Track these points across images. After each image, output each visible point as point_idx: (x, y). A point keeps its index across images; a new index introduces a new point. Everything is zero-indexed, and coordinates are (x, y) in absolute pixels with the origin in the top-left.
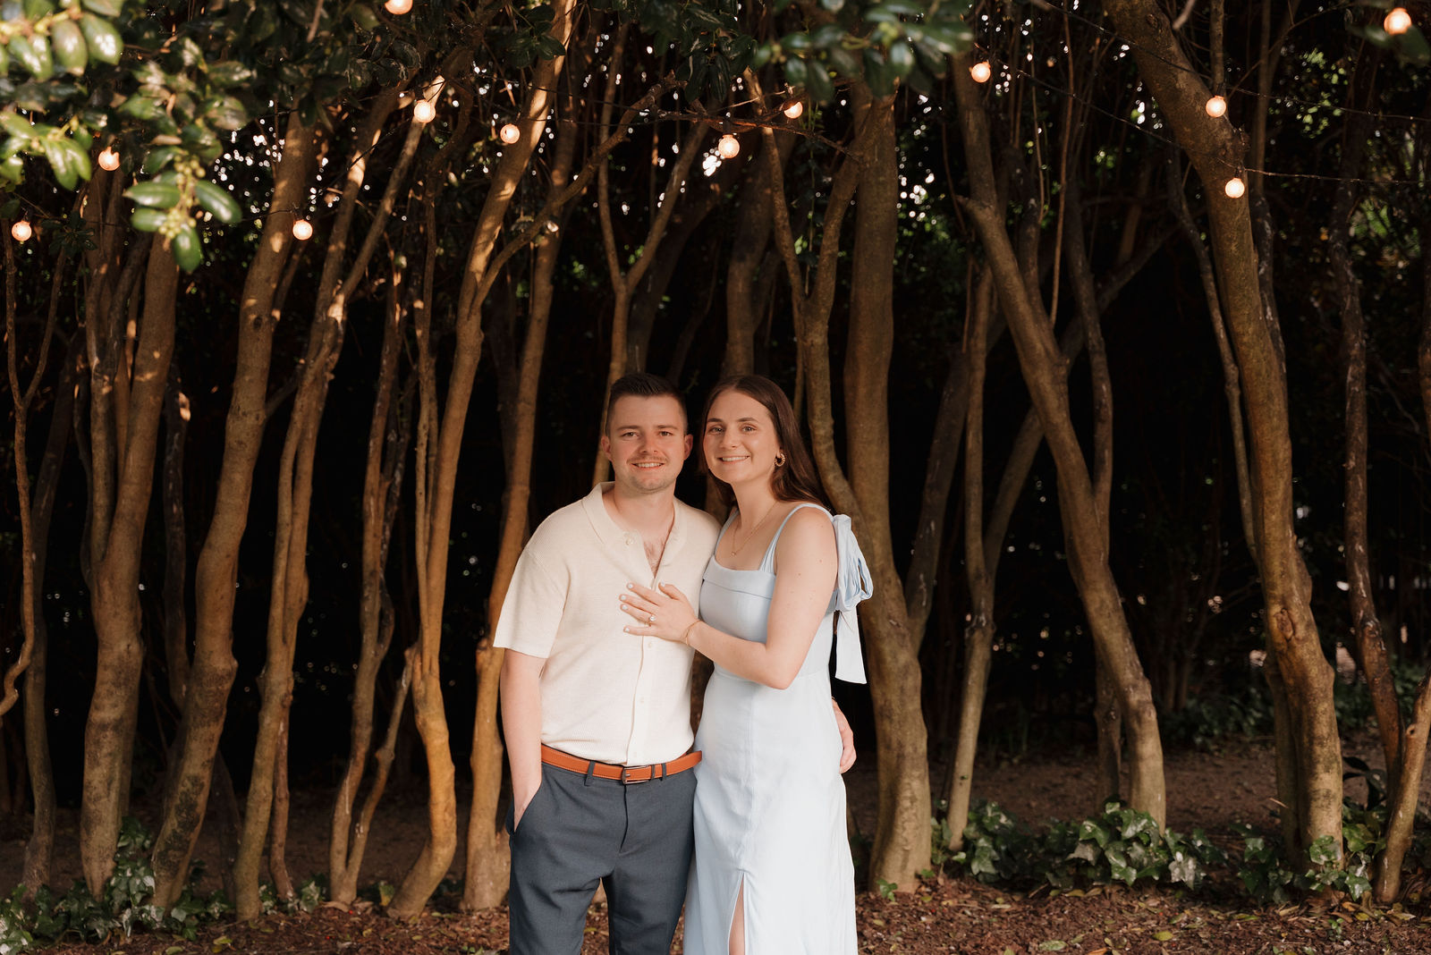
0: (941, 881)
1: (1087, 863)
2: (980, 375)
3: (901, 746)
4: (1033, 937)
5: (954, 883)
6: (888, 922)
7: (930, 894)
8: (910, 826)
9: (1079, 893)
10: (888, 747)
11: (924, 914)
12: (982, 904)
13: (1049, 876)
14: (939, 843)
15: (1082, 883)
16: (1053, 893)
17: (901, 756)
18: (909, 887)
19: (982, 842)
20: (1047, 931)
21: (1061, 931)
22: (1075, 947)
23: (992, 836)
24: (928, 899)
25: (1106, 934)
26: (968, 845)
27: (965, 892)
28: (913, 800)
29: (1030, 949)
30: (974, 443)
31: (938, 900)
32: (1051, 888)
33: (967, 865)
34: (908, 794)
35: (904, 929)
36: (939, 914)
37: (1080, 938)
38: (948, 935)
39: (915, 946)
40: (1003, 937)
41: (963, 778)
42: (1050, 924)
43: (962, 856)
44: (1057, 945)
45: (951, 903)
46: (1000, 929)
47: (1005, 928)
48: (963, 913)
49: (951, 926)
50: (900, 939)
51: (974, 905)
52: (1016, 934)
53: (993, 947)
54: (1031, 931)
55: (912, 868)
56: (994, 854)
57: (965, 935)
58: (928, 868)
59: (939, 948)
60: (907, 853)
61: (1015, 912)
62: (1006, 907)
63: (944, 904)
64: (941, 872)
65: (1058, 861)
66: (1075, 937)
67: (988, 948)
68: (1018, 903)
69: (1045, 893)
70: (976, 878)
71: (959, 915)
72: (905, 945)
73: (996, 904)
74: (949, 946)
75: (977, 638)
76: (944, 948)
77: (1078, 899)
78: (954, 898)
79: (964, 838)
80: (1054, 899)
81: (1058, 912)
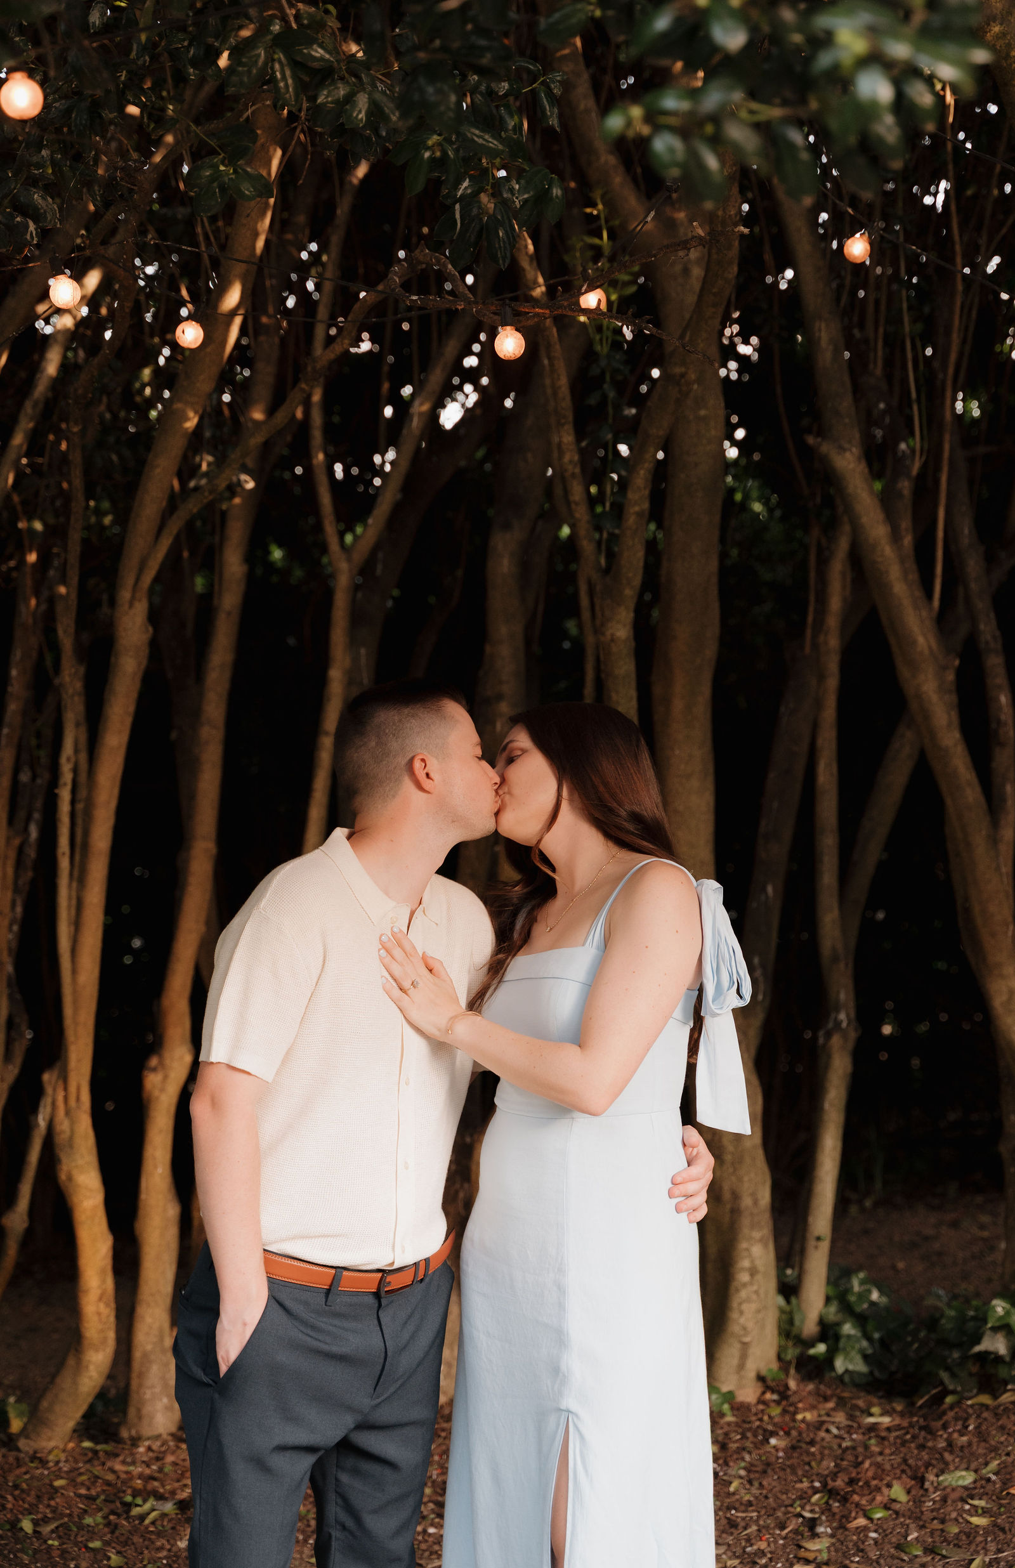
0: (792, 1384)
1: (998, 1359)
2: (832, 683)
4: (928, 1465)
5: (811, 1387)
7: (778, 1403)
8: (749, 1309)
9: (985, 1399)
10: (718, 1199)
11: (773, 1434)
12: (851, 1417)
13: (944, 1376)
14: (788, 1329)
15: (991, 1384)
16: (949, 1400)
18: (749, 1394)
19: (848, 1329)
20: (947, 1456)
21: (967, 1457)
22: (989, 1480)
23: (861, 1320)
24: (776, 1411)
26: (828, 1332)
27: (826, 1399)
28: (753, 1272)
29: (927, 1485)
31: (790, 1412)
32: (946, 1392)
33: (827, 1362)
34: (746, 1263)
35: (747, 1457)
36: (794, 1433)
37: (994, 1465)
38: (809, 1464)
39: (765, 1483)
40: (888, 1467)
41: (818, 1239)
42: (950, 1445)
43: (821, 1348)
44: (963, 1477)
45: (809, 1416)
46: (881, 1453)
47: (887, 1451)
48: (828, 1431)
49: (813, 1449)
50: (742, 1473)
51: (840, 1417)
52: (905, 1461)
53: (874, 1483)
54: (925, 1456)
55: (753, 1366)
56: (865, 1343)
57: (832, 1464)
58: (775, 1366)
59: (799, 1486)
60: (745, 1346)
61: (898, 1427)
62: (886, 1420)
63: (799, 1417)
64: (792, 1371)
65: (956, 1355)
66: (986, 1464)
67: (867, 1483)
68: (902, 1414)
69: (939, 1399)
70: (840, 1378)
71: (822, 1434)
72: (750, 1482)
73: (871, 1415)
74: (812, 1481)
75: (836, 1041)
76: (805, 1484)
77: (986, 1407)
78: (813, 1407)
79: (822, 1322)
80: (952, 1407)
81: (959, 1427)
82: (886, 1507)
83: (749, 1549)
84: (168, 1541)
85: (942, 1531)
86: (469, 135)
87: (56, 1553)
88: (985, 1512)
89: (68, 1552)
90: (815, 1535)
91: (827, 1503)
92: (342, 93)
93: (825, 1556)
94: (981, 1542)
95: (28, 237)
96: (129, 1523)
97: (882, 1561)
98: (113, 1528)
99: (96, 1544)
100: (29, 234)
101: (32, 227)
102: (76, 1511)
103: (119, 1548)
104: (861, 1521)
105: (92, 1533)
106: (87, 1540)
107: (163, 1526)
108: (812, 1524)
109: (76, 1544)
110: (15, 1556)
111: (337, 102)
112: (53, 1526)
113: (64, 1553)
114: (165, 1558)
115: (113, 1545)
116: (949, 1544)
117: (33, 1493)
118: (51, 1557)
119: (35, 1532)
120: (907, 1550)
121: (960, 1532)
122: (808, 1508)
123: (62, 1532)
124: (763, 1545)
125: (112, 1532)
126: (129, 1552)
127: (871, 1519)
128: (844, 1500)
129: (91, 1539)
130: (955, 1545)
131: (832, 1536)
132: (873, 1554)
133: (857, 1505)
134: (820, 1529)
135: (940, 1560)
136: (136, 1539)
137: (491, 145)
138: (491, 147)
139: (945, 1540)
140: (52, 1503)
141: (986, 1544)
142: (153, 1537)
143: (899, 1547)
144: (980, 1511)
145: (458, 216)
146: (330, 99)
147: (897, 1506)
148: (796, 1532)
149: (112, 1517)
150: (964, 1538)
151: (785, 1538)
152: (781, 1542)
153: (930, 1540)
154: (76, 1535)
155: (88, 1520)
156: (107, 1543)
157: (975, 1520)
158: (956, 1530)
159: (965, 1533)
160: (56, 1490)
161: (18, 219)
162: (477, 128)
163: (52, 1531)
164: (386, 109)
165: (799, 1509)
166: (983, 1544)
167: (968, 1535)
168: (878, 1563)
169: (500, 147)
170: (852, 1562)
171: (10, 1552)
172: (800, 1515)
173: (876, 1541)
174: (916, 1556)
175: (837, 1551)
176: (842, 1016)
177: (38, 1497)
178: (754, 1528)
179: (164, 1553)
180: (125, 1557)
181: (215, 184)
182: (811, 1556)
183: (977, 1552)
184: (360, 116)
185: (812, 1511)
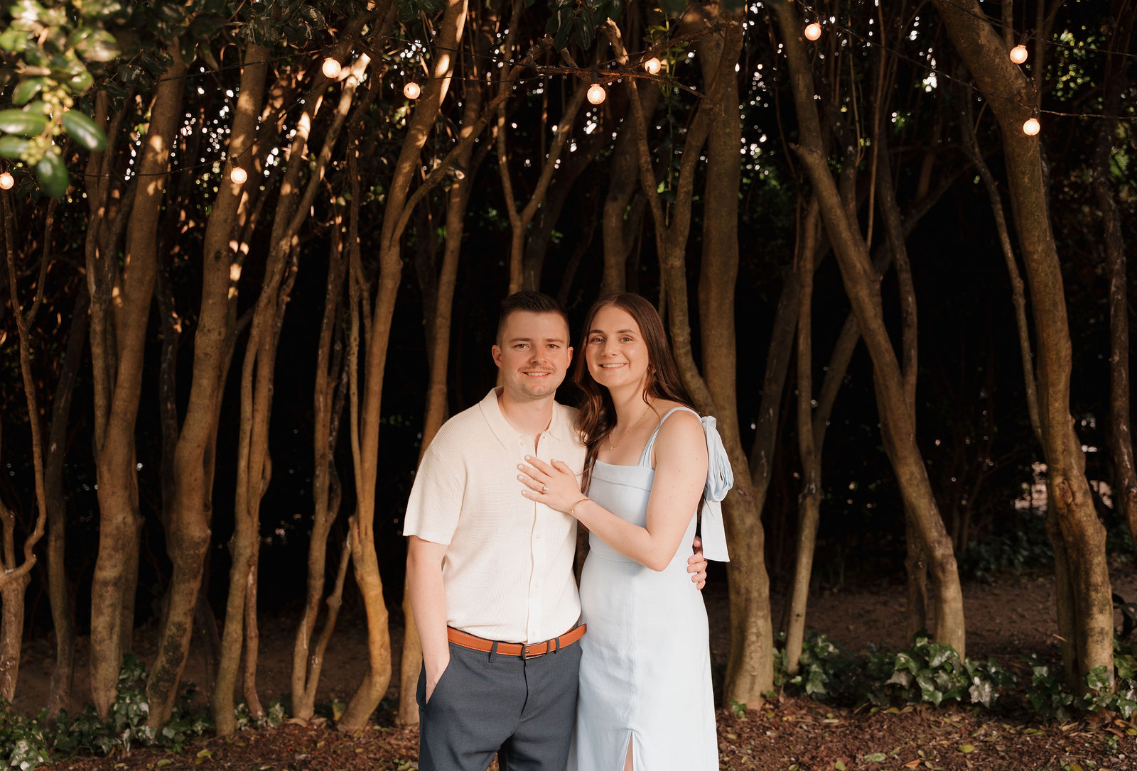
0: (781, 699)
1: (902, 687)
2: (808, 290)
3: (748, 591)
4: (858, 749)
5: (792, 701)
6: (739, 736)
7: (773, 710)
8: (756, 656)
9: (894, 710)
10: (738, 593)
11: (769, 729)
12: (815, 719)
13: (870, 696)
14: (779, 668)
15: (897, 701)
16: (873, 710)
17: (748, 600)
18: (756, 705)
19: (814, 668)
20: (870, 744)
21: (882, 745)
22: (894, 758)
23: (822, 663)
24: (771, 715)
25: (919, 747)
26: (803, 669)
27: (801, 708)
28: (758, 635)
29: (857, 760)
30: (804, 346)
31: (779, 716)
32: (871, 706)
33: (802, 687)
34: (754, 630)
35: (753, 743)
36: (781, 728)
37: (898, 749)
38: (789, 747)
39: (762, 758)
40: (834, 749)
41: (798, 615)
42: (872, 737)
44: (879, 757)
45: (790, 718)
46: (831, 741)
47: (835, 740)
48: (801, 727)
49: (791, 738)
50: (750, 752)
51: (809, 719)
52: (845, 746)
53: (826, 759)
54: (857, 743)
55: (758, 690)
56: (824, 676)
57: (802, 747)
58: (771, 689)
59: (782, 760)
60: (754, 677)
61: (842, 726)
62: (836, 721)
63: (785, 719)
64: (782, 692)
65: (877, 684)
66: (893, 749)
67: (822, 759)
68: (845, 718)
69: (867, 710)
70: (810, 696)
71: (798, 729)
72: (754, 757)
73: (827, 718)
74: (790, 757)
75: (809, 501)
76: (786, 759)
77: (894, 715)
78: (792, 713)
79: (800, 663)
80: (874, 715)
81: (878, 726)
102: (368, 767)
117: (344, 756)
128: (808, 769)
140: (354, 762)
160: (357, 754)
176: (813, 486)
177: (346, 759)
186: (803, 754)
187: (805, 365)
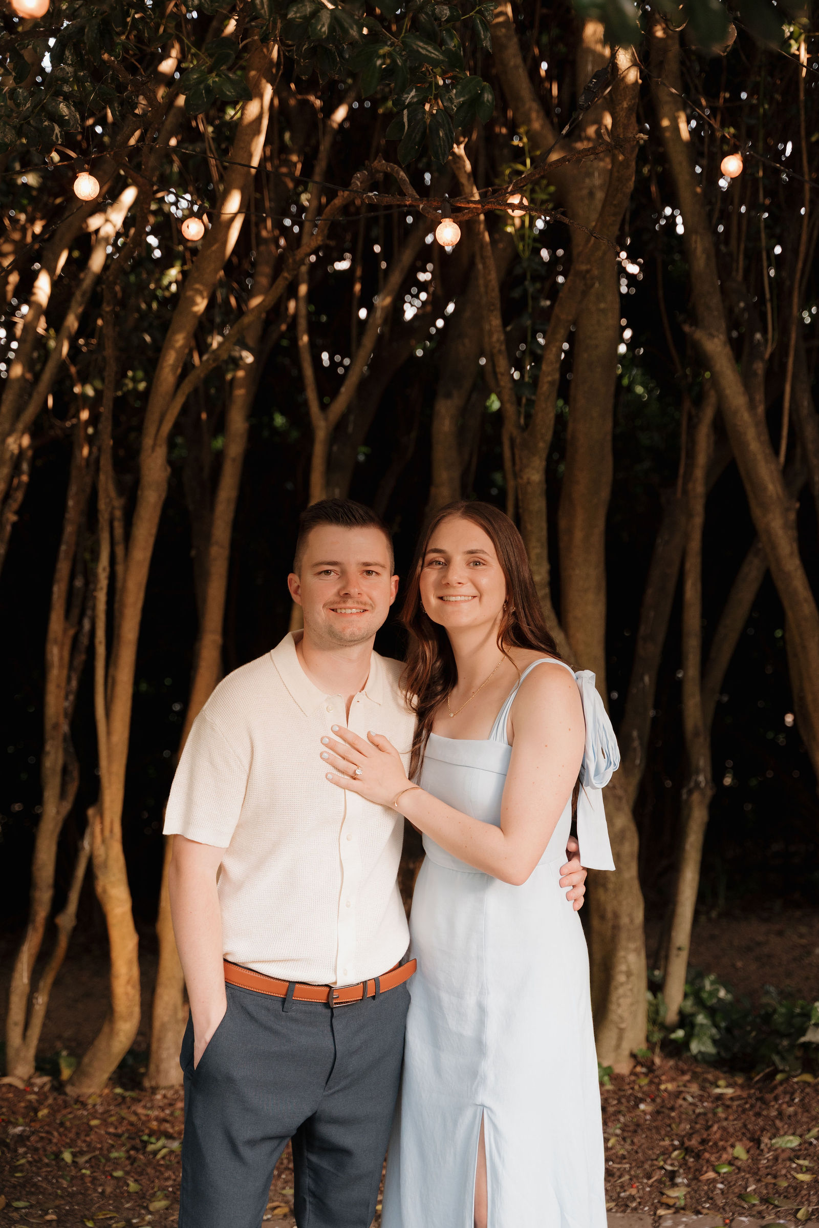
0: (657, 1061)
2: (698, 520)
3: (616, 916)
4: (763, 1129)
5: (671, 1063)
7: (646, 1075)
8: (625, 1002)
9: (808, 1078)
10: (603, 917)
11: (642, 1100)
12: (703, 1088)
13: (776, 1059)
14: (654, 1018)
15: (812, 1066)
16: (779, 1077)
17: (616, 928)
18: (623, 1067)
19: (701, 1019)
20: (778, 1123)
21: (794, 1124)
22: (811, 1143)
23: (712, 1012)
24: (644, 1081)
26: (685, 1020)
27: (683, 1073)
28: (629, 974)
29: (762, 1146)
30: (692, 592)
31: (655, 1083)
32: (776, 1071)
33: (685, 1044)
34: (623, 968)
35: (622, 1119)
36: (658, 1100)
38: (670, 1126)
39: (636, 1140)
40: (731, 1130)
41: (679, 949)
42: (780, 1114)
43: (680, 1033)
44: (791, 1141)
45: (670, 1086)
46: (726, 1119)
47: (731, 1118)
48: (684, 1099)
49: (673, 1114)
50: (618, 1132)
51: (694, 1088)
52: (745, 1126)
53: (721, 1143)
54: (761, 1122)
55: (627, 1047)
56: (714, 1031)
57: (688, 1127)
58: (644, 1046)
59: (662, 1143)
60: (621, 1031)
61: (739, 1098)
62: (730, 1091)
63: (663, 1087)
64: (657, 1050)
65: (785, 1043)
66: (809, 1130)
67: (716, 1144)
68: (742, 1087)
69: (771, 1076)
70: (695, 1058)
71: (680, 1102)
72: (624, 1139)
73: (718, 1087)
74: (672, 1140)
75: (696, 797)
76: (667, 1142)
77: (808, 1084)
78: (673, 1080)
79: (681, 1013)
80: (781, 1083)
81: (787, 1099)
82: (730, 1163)
83: (622, 1195)
84: (174, 1173)
85: (775, 1184)
86: (415, 47)
87: (88, 1180)
88: (808, 1170)
89: (97, 1179)
90: (674, 1185)
91: (684, 1158)
92: (309, 10)
93: (682, 1203)
94: (805, 1195)
95: (54, 138)
96: (145, 1157)
97: (727, 1208)
98: (132, 1160)
99: (118, 1174)
100: (54, 136)
101: (57, 130)
102: (106, 1146)
103: (136, 1177)
104: (711, 1175)
105: (116, 1164)
106: (112, 1170)
107: (170, 1161)
108: (672, 1175)
109: (104, 1172)
110: (57, 1181)
111: (304, 18)
112: (86, 1158)
113: (94, 1180)
114: (172, 1186)
115: (132, 1174)
116: (780, 1196)
117: (74, 1130)
118: (84, 1183)
119: (74, 1162)
120: (747, 1199)
121: (789, 1186)
122: (669, 1162)
123: (93, 1163)
124: (633, 1191)
125: (132, 1164)
126: (144, 1180)
127: (718, 1173)
128: (698, 1156)
129: (115, 1169)
130: (785, 1197)
131: (688, 1186)
132: (720, 1202)
133: (708, 1161)
134: (679, 1180)
135: (773, 1209)
136: (150, 1170)
137: (433, 55)
138: (433, 57)
139: (777, 1192)
140: (88, 1139)
141: (809, 1196)
142: (163, 1169)
143: (740, 1197)
144: (804, 1169)
145: (405, 119)
146: (298, 15)
147: (739, 1163)
148: (660, 1181)
149: (132, 1152)
150: (792, 1191)
151: (651, 1186)
152: (648, 1189)
153: (765, 1192)
154: (104, 1166)
155: (114, 1155)
156: (127, 1173)
157: (801, 1177)
158: (785, 1184)
159: (793, 1187)
160: (91, 1128)
161: (46, 123)
162: (422, 41)
163: (87, 1162)
164: (345, 24)
165: (662, 1163)
166: (806, 1197)
167: (795, 1189)
168: (724, 1209)
169: (441, 57)
170: (704, 1208)
171: (53, 1178)
172: (662, 1168)
173: (722, 1190)
174: (754, 1205)
175: (691, 1198)
176: (701, 778)
177: (78, 1134)
178: (627, 1177)
179: (170, 1183)
180: (140, 1184)
181: (202, 86)
182: (671, 1202)
183: (802, 1203)
184: (323, 29)
185: (672, 1165)
186: (690, 1136)
187: (693, 619)
